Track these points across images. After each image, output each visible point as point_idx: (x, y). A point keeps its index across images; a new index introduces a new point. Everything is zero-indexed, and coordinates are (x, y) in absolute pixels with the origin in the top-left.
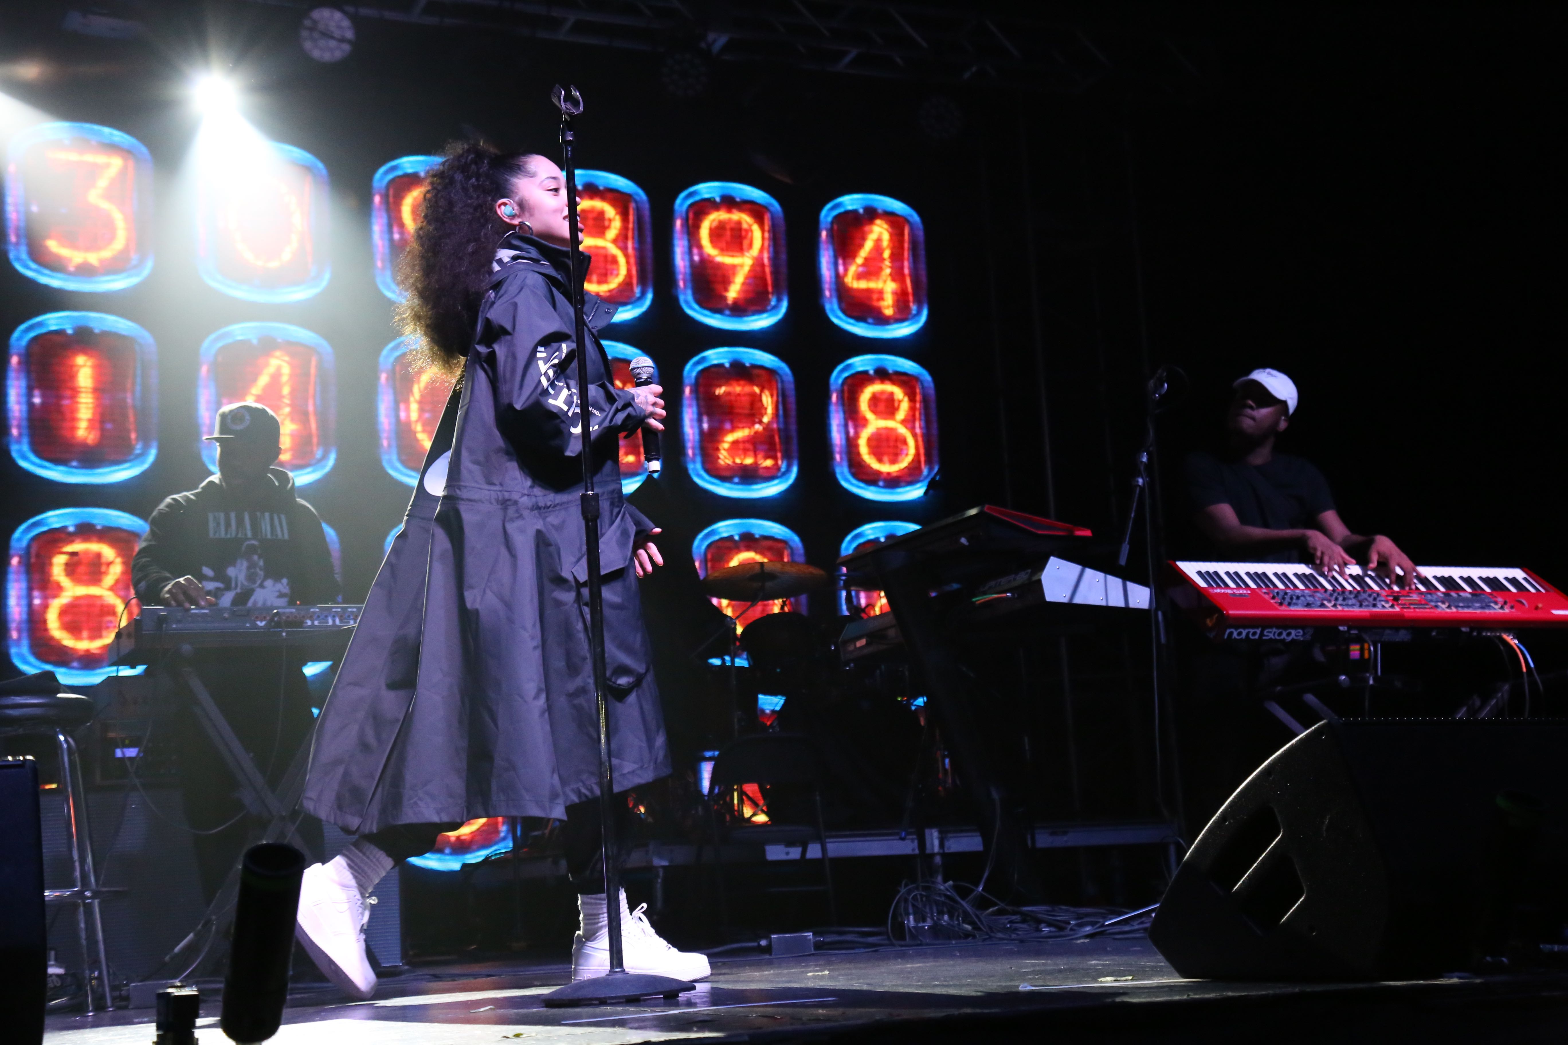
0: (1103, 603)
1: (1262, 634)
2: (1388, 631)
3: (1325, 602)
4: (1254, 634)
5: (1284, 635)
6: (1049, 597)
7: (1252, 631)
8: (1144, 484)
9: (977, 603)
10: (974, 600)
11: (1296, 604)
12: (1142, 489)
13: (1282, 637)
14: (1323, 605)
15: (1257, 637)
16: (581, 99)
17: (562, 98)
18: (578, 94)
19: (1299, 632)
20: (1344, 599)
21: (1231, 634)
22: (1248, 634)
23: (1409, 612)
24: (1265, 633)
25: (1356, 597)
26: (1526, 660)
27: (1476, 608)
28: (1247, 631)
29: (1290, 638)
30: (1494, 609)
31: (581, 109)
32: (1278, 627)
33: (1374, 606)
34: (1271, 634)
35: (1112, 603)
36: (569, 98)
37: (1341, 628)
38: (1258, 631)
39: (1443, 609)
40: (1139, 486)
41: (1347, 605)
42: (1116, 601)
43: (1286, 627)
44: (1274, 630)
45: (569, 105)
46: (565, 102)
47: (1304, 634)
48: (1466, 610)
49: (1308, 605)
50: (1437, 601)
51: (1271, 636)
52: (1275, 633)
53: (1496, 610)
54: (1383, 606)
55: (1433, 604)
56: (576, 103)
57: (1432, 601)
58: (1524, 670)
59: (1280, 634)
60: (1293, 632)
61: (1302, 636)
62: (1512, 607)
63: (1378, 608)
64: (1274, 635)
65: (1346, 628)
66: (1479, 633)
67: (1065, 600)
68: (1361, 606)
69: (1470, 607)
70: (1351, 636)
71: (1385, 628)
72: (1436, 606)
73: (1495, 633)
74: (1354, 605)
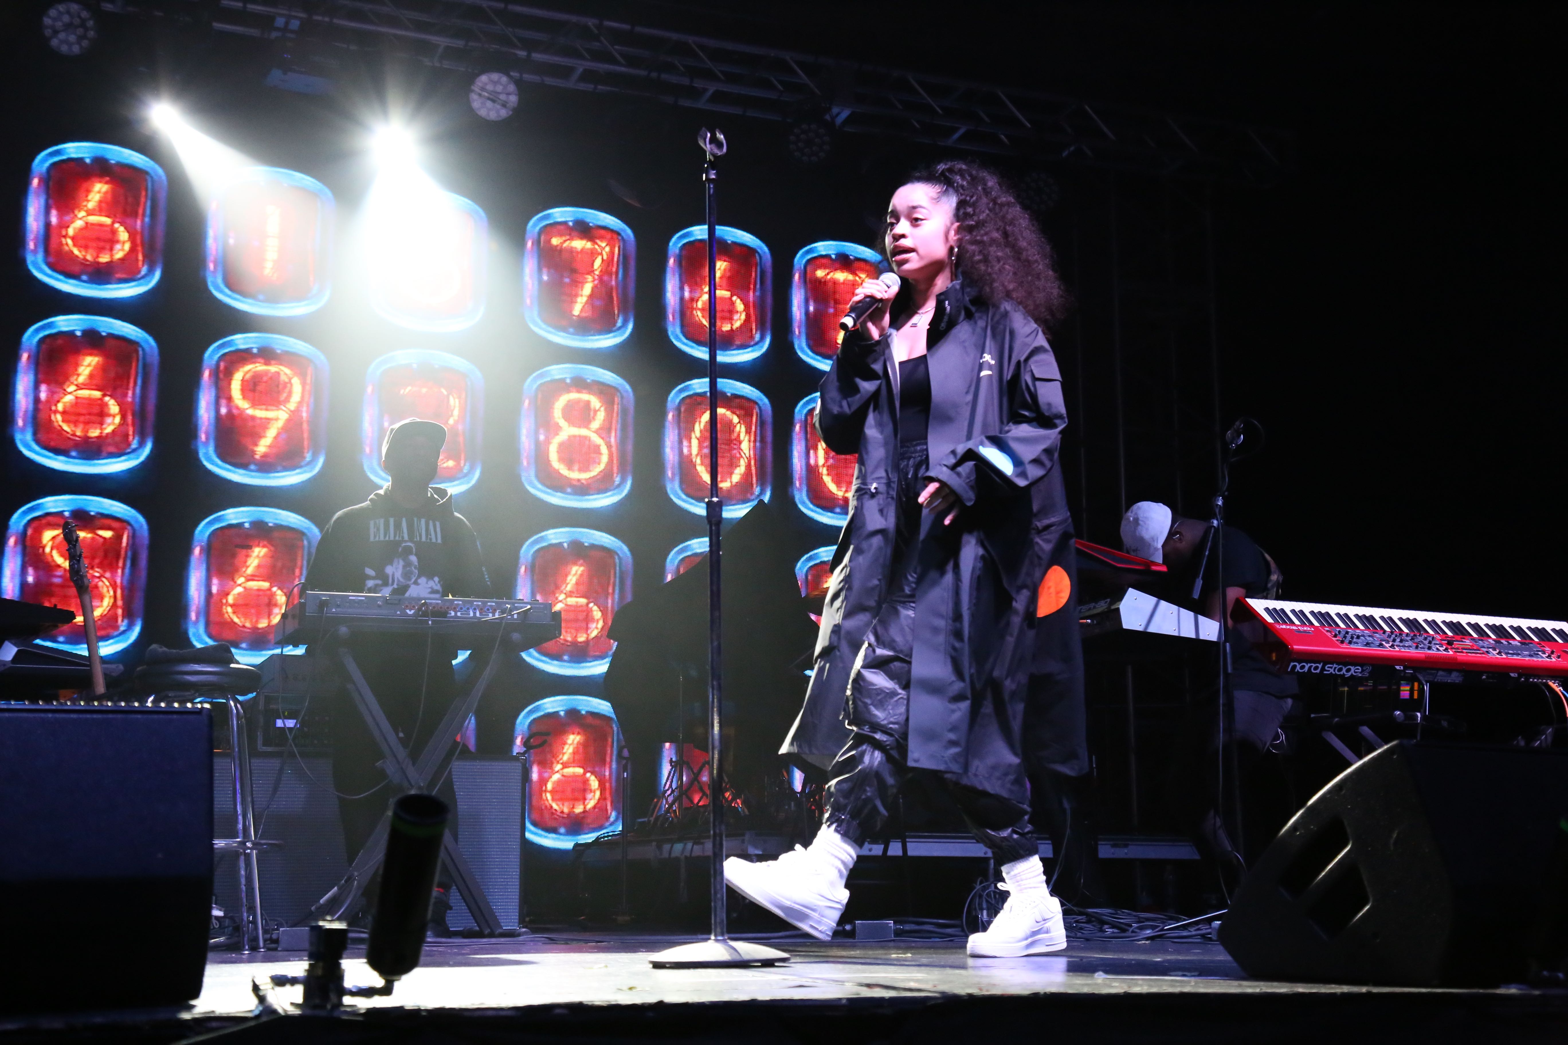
0: (1176, 634)
1: (1323, 669)
2: (1441, 673)
3: (1384, 643)
4: (1316, 668)
5: (1344, 670)
6: (1125, 626)
7: (1314, 665)
11: (1356, 643)
13: (1342, 673)
14: (1381, 645)
15: (1318, 671)
16: (724, 142)
17: (708, 140)
18: (722, 137)
19: (1358, 669)
20: (1401, 641)
21: (1295, 666)
22: (1310, 667)
23: (1462, 656)
24: (1326, 668)
25: (1412, 639)
27: (1525, 656)
28: (1309, 665)
29: (1348, 675)
30: (1542, 657)
31: (725, 150)
32: (1338, 664)
33: (1429, 648)
34: (1331, 669)
35: (1184, 634)
36: (714, 140)
37: (1398, 667)
38: (1320, 666)
39: (1494, 655)
41: (1404, 646)
42: (1188, 632)
43: (1345, 665)
44: (1335, 666)
45: (713, 146)
46: (710, 143)
47: (1363, 671)
48: (1515, 657)
49: (1368, 644)
50: (1488, 648)
51: (1332, 671)
52: (1335, 668)
53: (1543, 659)
54: (1437, 649)
55: (1485, 650)
56: (719, 145)
57: (1484, 647)
59: (1340, 670)
60: (1353, 668)
61: (1361, 673)
62: (1559, 657)
63: (1433, 650)
64: (1334, 671)
65: (1402, 668)
66: (1527, 679)
67: (1141, 629)
68: (1417, 647)
69: (1519, 654)
70: (1407, 675)
71: (1438, 670)
72: (1487, 652)
73: (1542, 680)
74: (1410, 647)
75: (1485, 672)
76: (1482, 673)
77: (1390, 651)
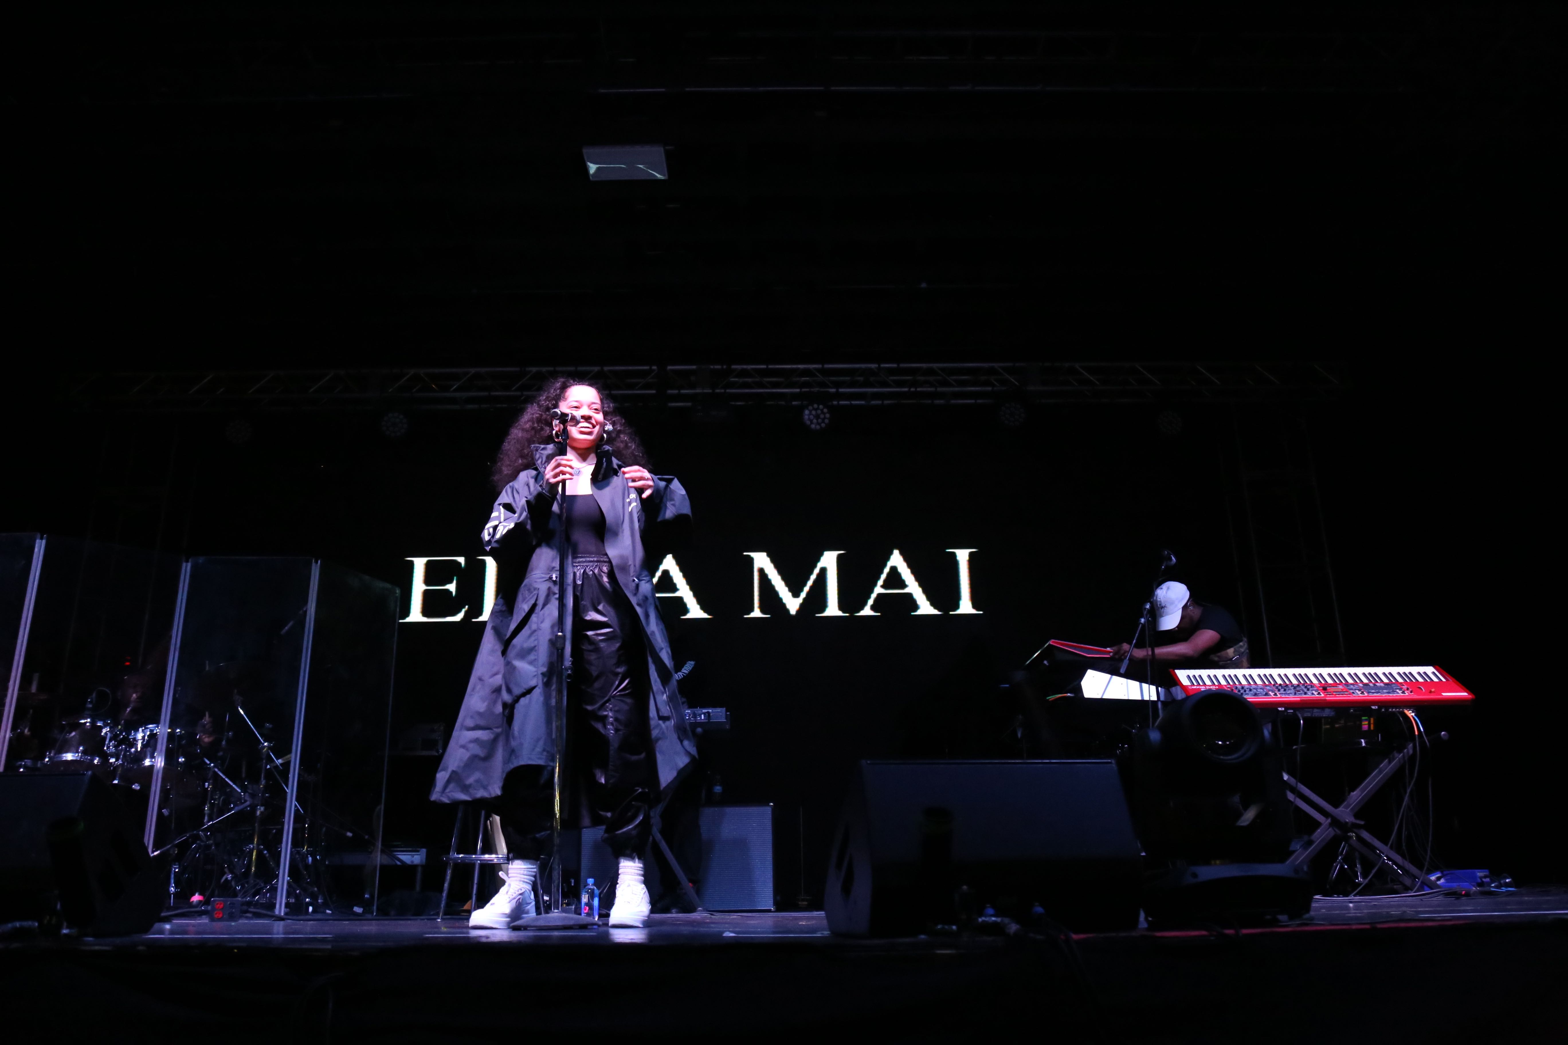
0: (1128, 698)
2: (1315, 710)
3: (1270, 693)
6: (1086, 695)
8: (1145, 622)
9: (1050, 700)
10: (1048, 698)
11: (1247, 694)
12: (1143, 625)
14: (1266, 694)
20: (1285, 690)
25: (1295, 688)
26: (1418, 727)
27: (1384, 693)
30: (1398, 693)
33: (1305, 693)
35: (1132, 698)
37: (1280, 709)
39: (1358, 694)
40: (1141, 623)
41: (1286, 694)
42: (1135, 695)
48: (1375, 695)
49: (1256, 694)
50: (1355, 690)
53: (1399, 695)
54: (1313, 694)
57: (1352, 689)
58: (1416, 733)
62: (1411, 692)
63: (1308, 695)
65: (1283, 709)
66: (1387, 710)
67: (1099, 697)
68: (1295, 694)
69: (1379, 692)
70: (1289, 714)
71: (1313, 708)
72: (1353, 693)
73: (1399, 709)
74: (1291, 693)
75: (1352, 707)
76: (1349, 708)
77: (1273, 698)
